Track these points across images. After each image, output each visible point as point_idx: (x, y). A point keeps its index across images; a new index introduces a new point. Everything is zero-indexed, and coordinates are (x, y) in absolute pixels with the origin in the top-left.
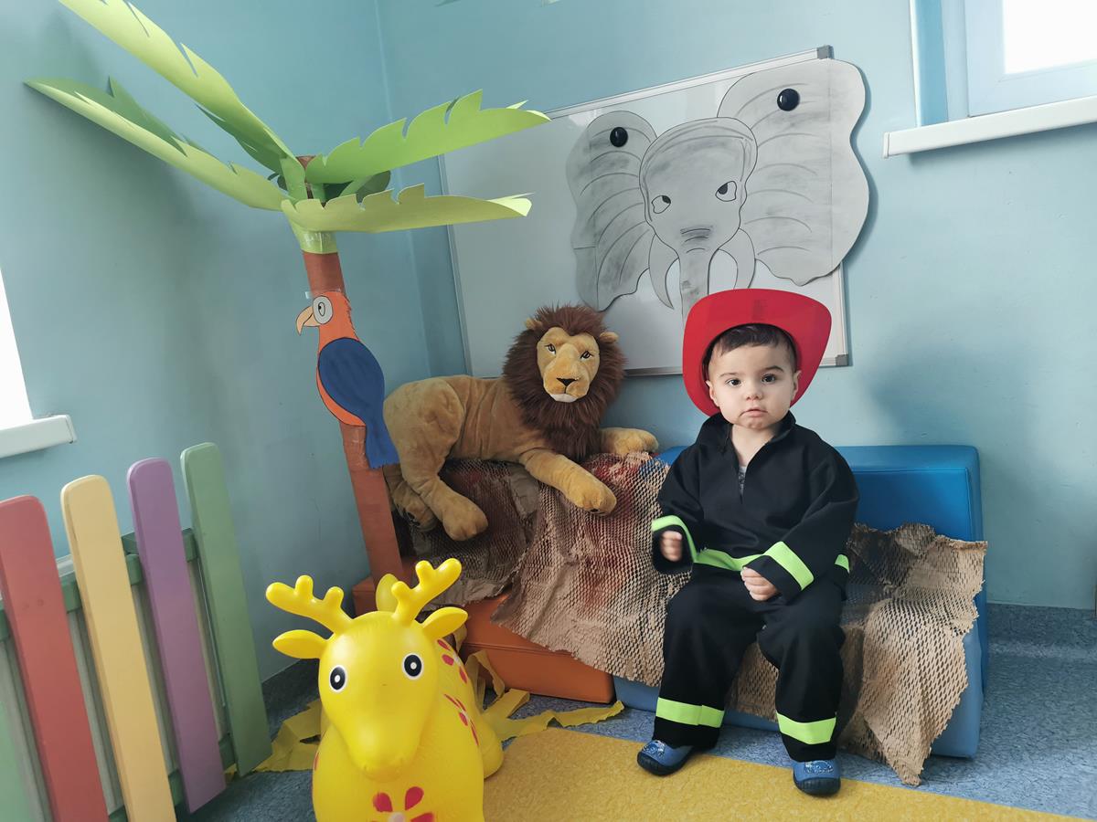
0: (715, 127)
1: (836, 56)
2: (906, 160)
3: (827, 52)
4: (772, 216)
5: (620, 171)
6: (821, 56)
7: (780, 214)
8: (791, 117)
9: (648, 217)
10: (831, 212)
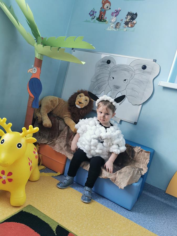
0: (128, 67)
1: (157, 62)
2: (162, 88)
3: (155, 61)
4: (132, 89)
5: (106, 69)
6: (153, 61)
7: (134, 89)
8: (143, 71)
9: (108, 80)
10: (144, 93)
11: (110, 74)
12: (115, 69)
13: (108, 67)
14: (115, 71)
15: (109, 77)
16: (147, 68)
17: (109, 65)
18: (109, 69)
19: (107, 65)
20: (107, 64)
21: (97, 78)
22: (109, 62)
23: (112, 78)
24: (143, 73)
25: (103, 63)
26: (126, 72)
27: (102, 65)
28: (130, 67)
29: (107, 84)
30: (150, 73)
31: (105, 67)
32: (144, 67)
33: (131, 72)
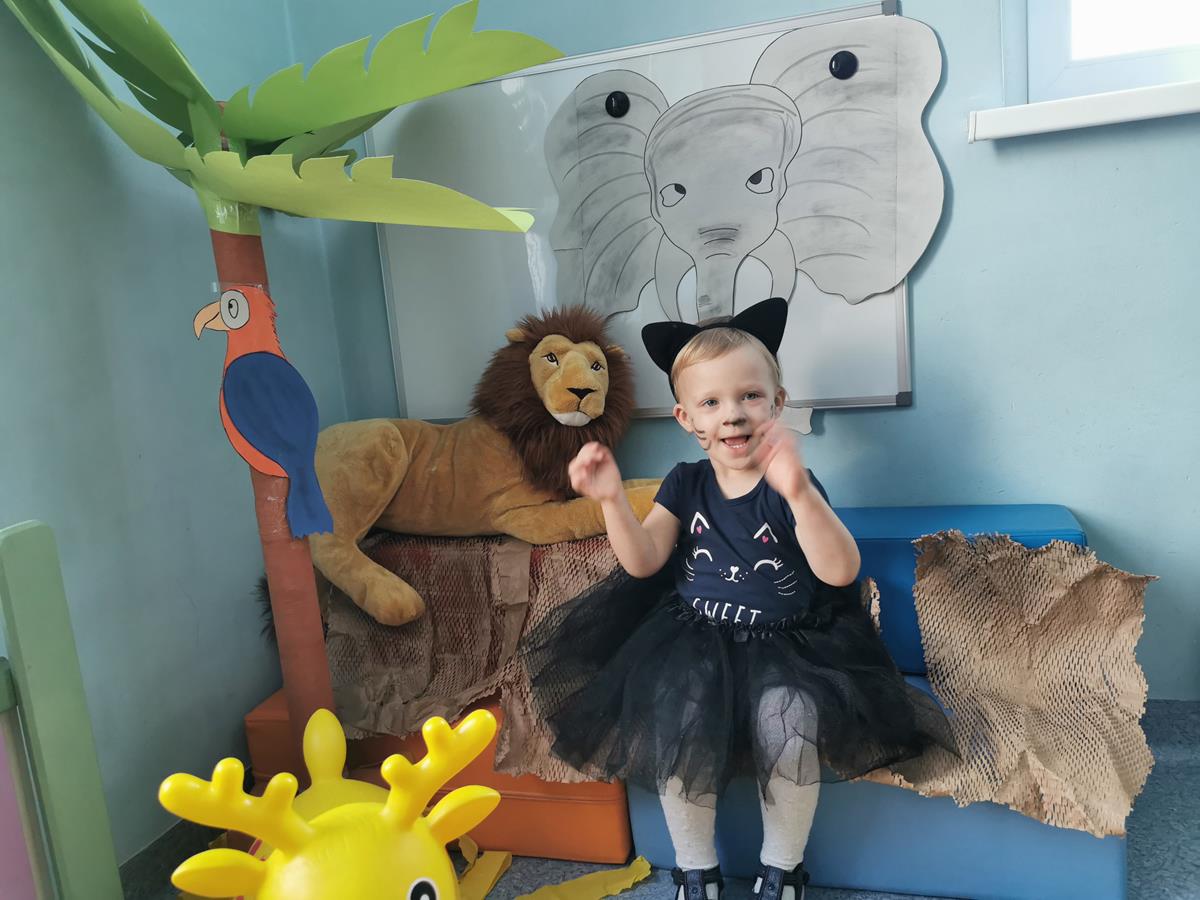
0: (746, 96)
1: (905, 11)
3: (895, 6)
5: (618, 150)
6: (886, 12)
7: (830, 212)
8: (847, 88)
9: (655, 211)
10: (895, 211)
11: (649, 170)
12: (672, 135)
13: (628, 137)
14: (677, 146)
15: (655, 192)
16: (861, 66)
17: (627, 119)
18: (636, 146)
19: (614, 126)
20: (609, 118)
21: (582, 220)
22: (618, 105)
23: (672, 195)
24: (849, 98)
25: (584, 125)
26: (746, 131)
27: (583, 137)
28: (754, 91)
29: (653, 240)
30: (888, 88)
31: (608, 141)
32: (844, 66)
33: (774, 119)
